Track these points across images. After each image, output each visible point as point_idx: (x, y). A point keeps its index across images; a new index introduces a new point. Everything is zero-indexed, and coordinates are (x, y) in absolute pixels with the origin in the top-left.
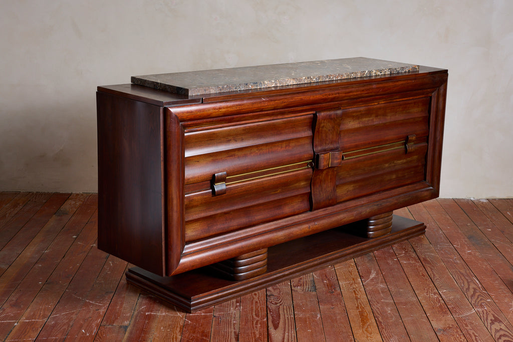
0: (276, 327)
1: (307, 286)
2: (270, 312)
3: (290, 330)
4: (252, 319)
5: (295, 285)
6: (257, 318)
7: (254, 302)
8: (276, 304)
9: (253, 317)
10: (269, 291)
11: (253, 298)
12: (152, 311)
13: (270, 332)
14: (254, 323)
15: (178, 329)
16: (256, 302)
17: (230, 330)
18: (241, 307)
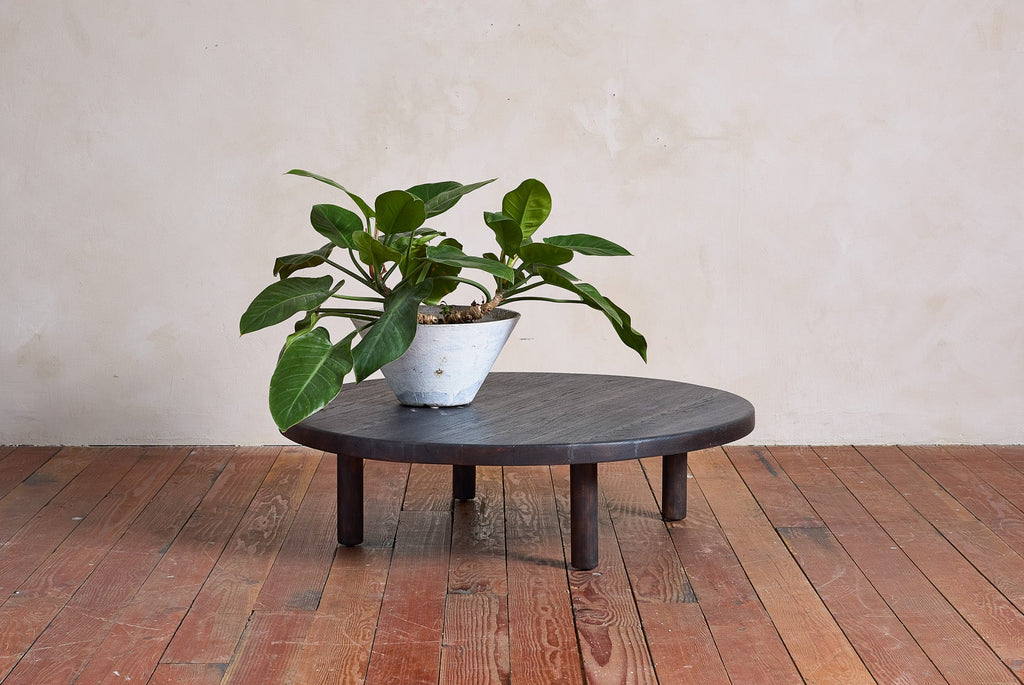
0: (603, 661)
1: (675, 594)
2: (586, 637)
3: (639, 665)
4: (540, 649)
5: (642, 592)
6: (554, 648)
7: (543, 622)
8: (599, 623)
9: (541, 645)
10: (578, 602)
11: (540, 615)
12: (285, 639)
13: (587, 671)
14: (548, 656)
15: (356, 668)
16: (548, 622)
17: (486, 668)
18: (511, 629)
